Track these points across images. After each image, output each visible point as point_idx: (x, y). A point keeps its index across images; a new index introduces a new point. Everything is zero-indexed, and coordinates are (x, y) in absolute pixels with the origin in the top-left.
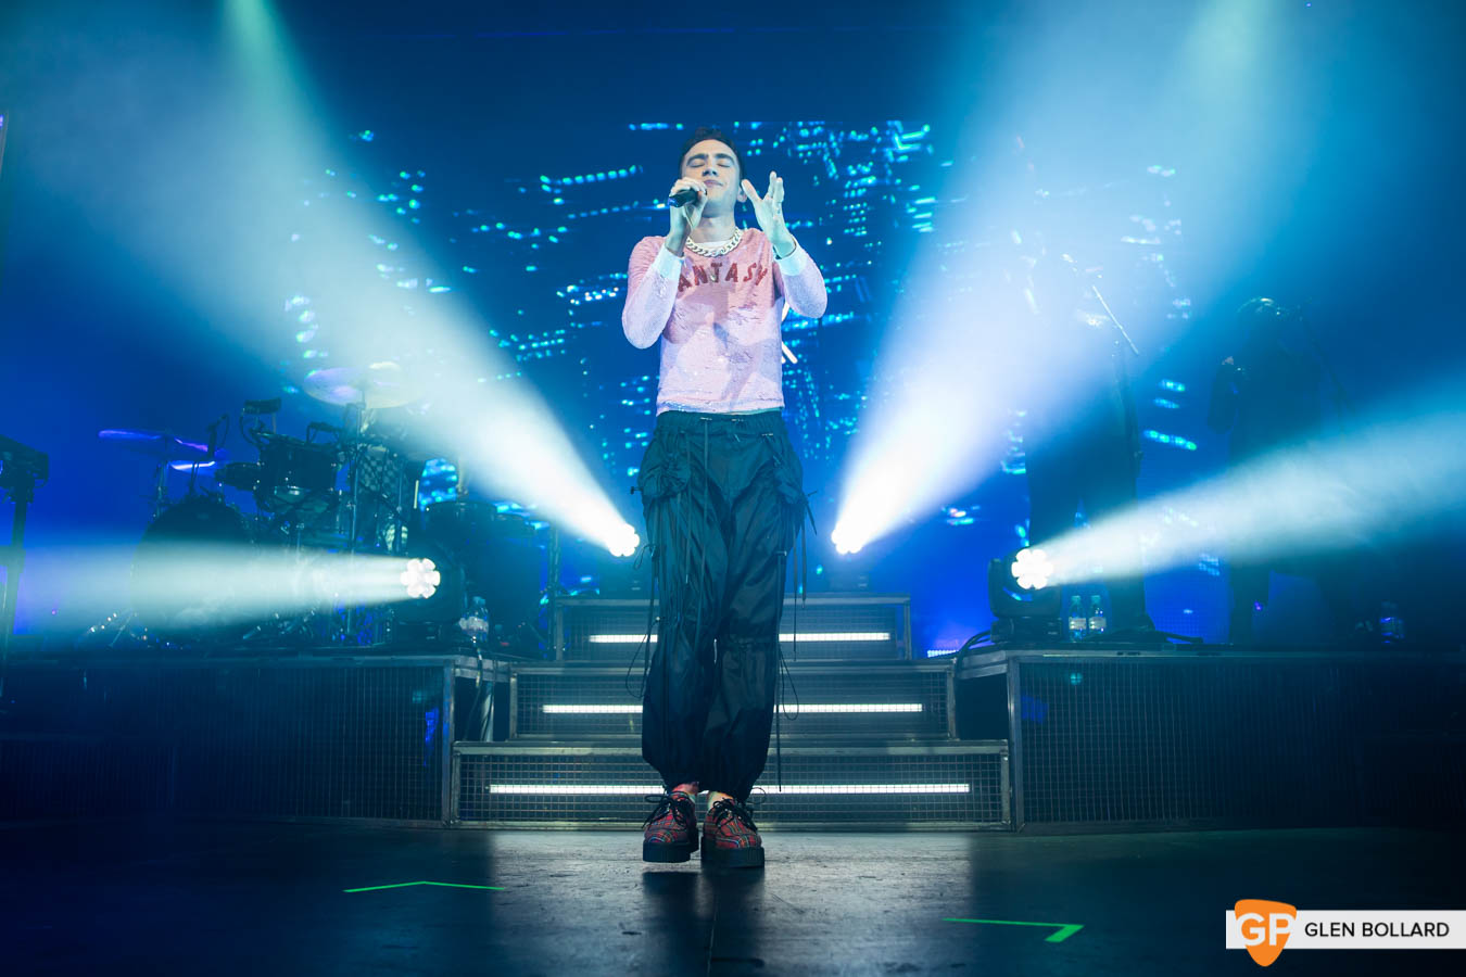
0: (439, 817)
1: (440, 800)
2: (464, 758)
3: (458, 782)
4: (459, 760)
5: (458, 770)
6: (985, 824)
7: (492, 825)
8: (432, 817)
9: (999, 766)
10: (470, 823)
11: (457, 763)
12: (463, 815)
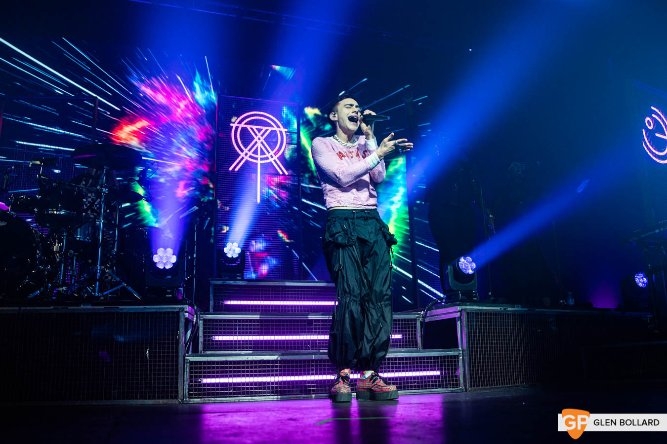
0: (176, 397)
1: (177, 387)
2: (191, 363)
3: (188, 377)
4: (188, 365)
5: (188, 370)
6: (453, 389)
7: (209, 400)
8: (172, 398)
9: (458, 361)
10: (195, 400)
11: (187, 366)
12: (191, 396)
